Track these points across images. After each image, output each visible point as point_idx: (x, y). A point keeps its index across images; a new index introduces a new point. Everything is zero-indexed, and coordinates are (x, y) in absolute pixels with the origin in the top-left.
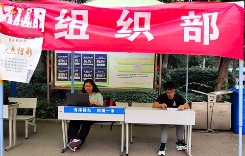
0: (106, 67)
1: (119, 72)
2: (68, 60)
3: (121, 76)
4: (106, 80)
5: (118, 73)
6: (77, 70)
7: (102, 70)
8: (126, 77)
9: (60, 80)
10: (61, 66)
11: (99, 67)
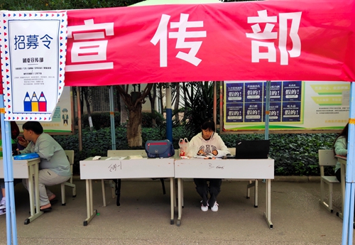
0: (299, 99)
1: (320, 105)
2: (242, 93)
3: (323, 111)
4: (299, 118)
5: (318, 107)
6: (256, 106)
7: (293, 104)
8: (330, 112)
9: (232, 121)
10: (232, 101)
11: (289, 99)
